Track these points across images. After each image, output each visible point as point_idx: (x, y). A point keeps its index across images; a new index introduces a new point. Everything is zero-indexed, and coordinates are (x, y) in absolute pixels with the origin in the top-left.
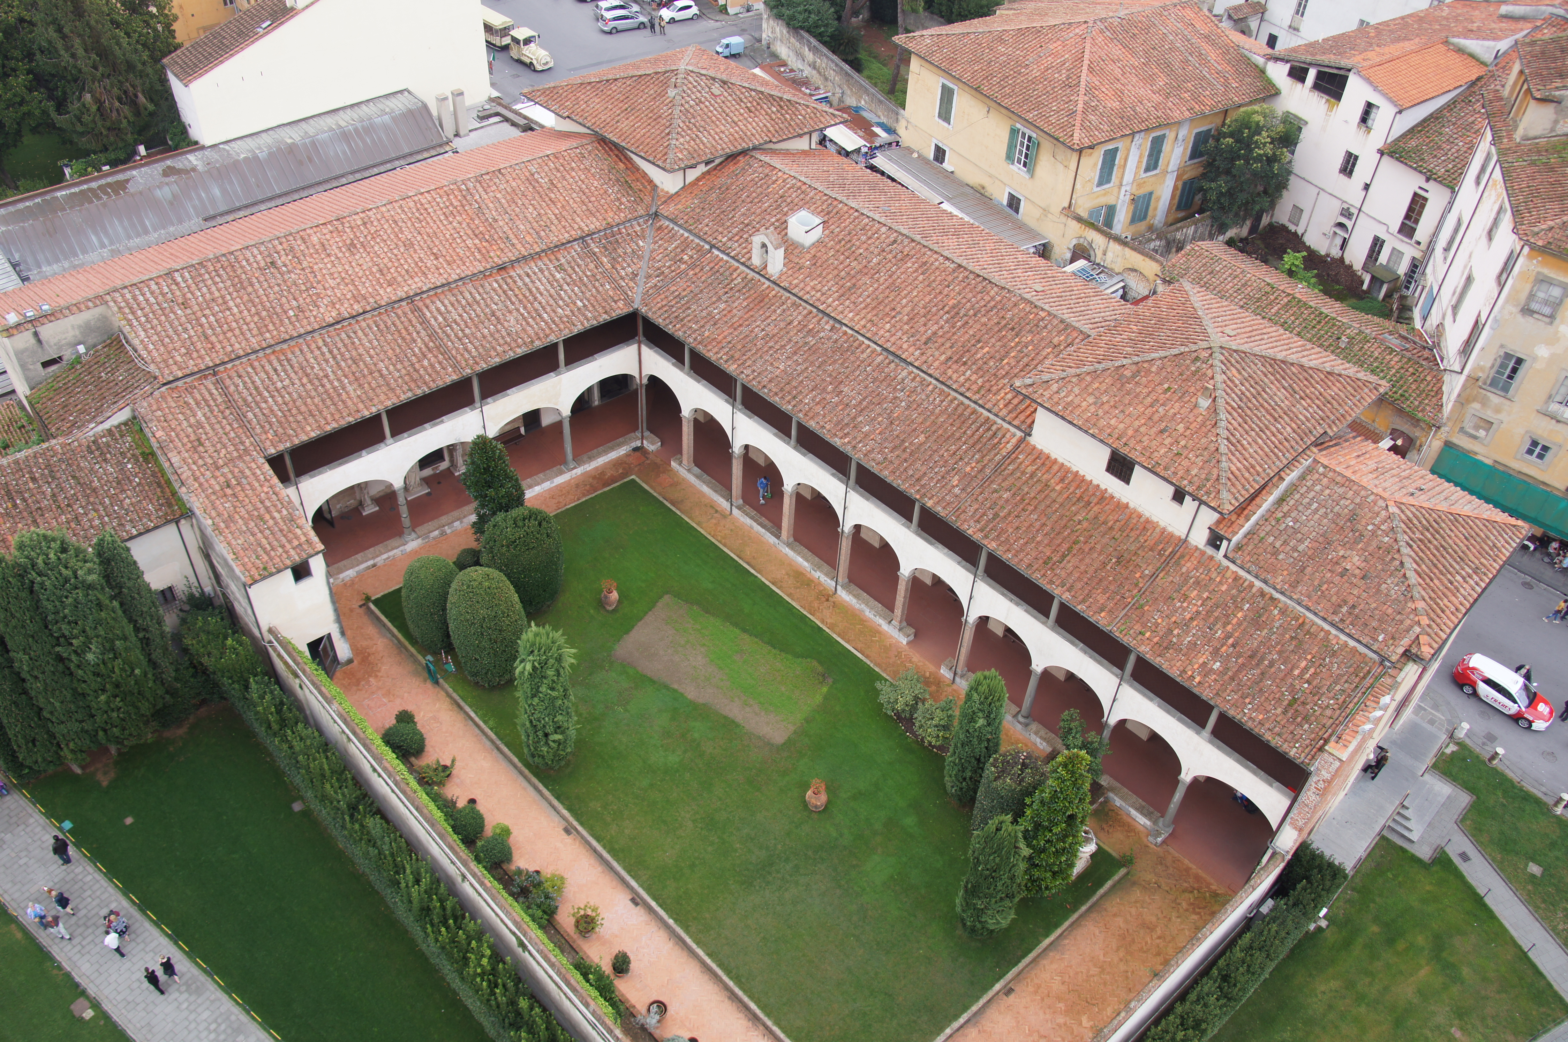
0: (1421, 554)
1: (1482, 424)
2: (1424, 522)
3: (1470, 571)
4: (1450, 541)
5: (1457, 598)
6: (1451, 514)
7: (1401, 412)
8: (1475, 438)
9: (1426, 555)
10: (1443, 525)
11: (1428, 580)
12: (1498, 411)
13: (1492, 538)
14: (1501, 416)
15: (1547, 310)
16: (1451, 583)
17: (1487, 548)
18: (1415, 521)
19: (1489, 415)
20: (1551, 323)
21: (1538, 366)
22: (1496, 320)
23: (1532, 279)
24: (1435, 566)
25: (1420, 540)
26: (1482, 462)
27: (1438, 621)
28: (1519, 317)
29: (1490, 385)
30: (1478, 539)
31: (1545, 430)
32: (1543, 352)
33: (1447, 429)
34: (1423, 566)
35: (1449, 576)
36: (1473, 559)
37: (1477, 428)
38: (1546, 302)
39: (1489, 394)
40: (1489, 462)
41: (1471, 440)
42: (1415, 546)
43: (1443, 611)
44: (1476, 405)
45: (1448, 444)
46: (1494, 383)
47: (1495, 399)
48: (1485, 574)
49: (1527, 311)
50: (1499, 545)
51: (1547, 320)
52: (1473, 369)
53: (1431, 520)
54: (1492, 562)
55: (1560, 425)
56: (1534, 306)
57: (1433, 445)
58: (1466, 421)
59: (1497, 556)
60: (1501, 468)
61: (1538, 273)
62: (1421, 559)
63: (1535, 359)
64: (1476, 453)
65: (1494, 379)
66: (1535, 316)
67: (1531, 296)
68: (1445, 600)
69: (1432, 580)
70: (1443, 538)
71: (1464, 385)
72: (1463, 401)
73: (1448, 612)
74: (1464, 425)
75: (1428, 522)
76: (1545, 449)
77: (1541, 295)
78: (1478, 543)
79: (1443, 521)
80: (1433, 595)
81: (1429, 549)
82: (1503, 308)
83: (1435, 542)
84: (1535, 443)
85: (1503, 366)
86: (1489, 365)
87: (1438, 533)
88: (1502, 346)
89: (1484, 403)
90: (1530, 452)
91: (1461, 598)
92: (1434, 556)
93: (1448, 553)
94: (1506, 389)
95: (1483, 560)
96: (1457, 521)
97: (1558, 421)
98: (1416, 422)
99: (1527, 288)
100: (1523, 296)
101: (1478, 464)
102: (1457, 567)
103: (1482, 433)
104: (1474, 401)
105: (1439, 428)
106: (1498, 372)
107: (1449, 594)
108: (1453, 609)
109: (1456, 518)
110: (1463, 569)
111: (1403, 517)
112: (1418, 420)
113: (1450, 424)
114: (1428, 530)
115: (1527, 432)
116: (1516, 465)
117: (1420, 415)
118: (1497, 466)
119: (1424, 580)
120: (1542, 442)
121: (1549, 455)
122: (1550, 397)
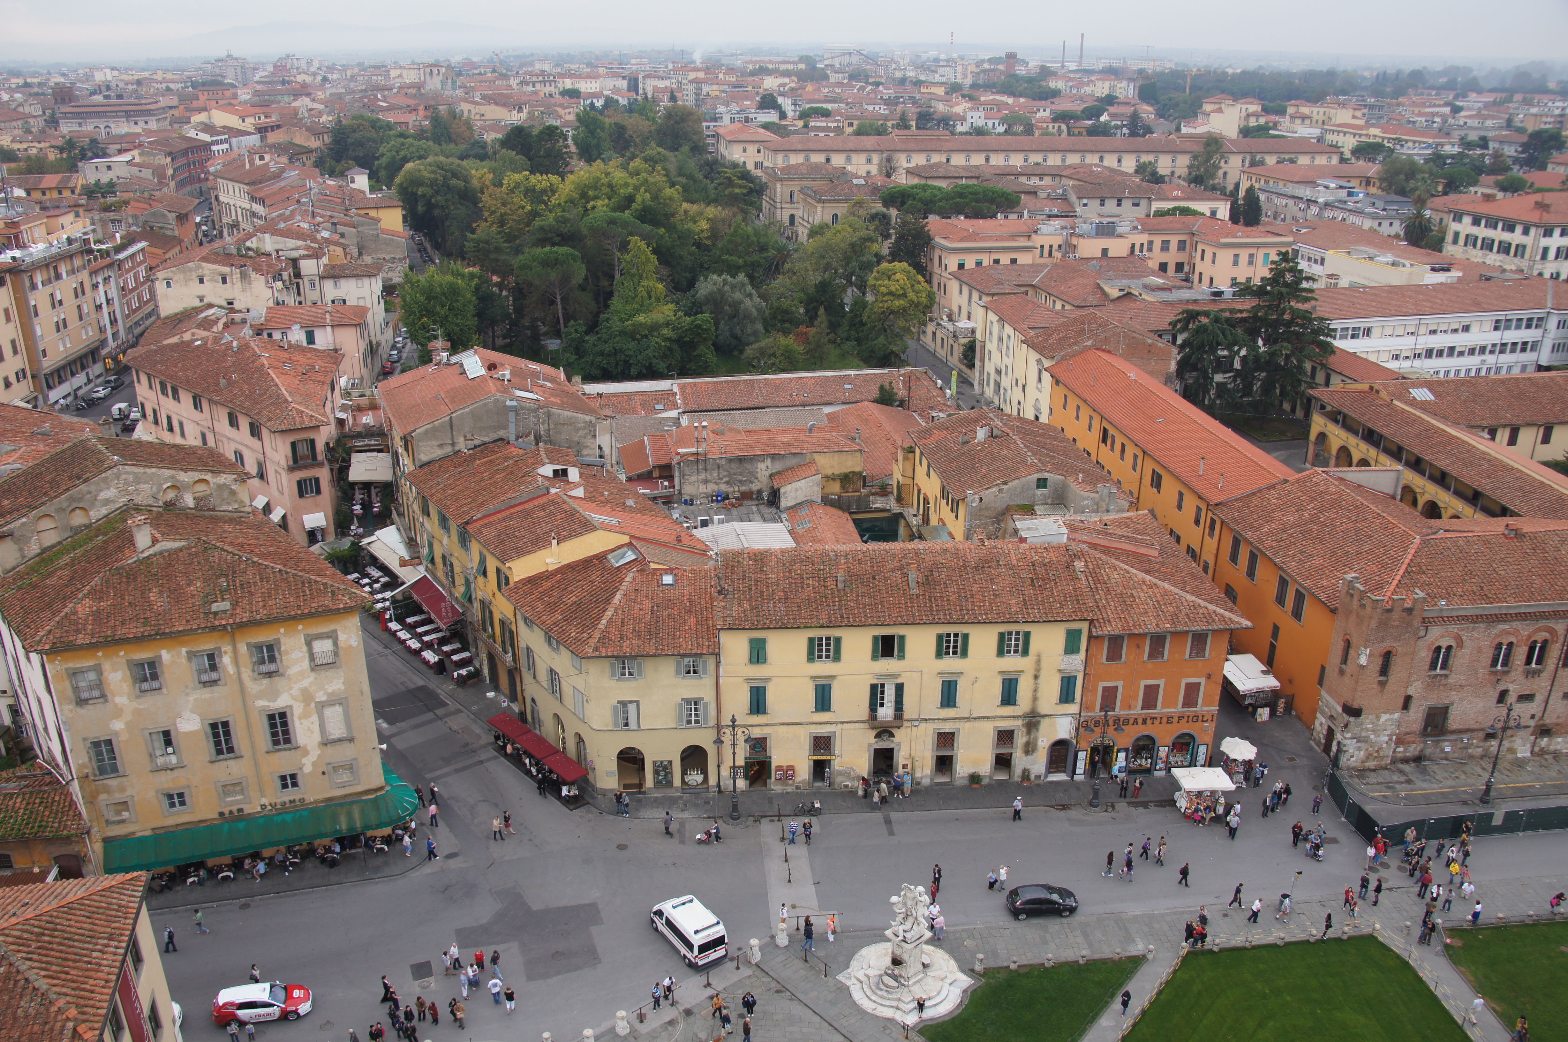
0: (45, 959)
1: (120, 808)
2: (36, 930)
3: (106, 941)
4: (73, 930)
5: (102, 971)
6: (62, 906)
7: (49, 841)
8: (123, 821)
9: (52, 956)
10: (58, 921)
11: (63, 976)
12: (123, 790)
13: (114, 901)
14: (129, 792)
15: (96, 693)
16: (90, 963)
17: (114, 913)
18: (26, 935)
19: (119, 797)
20: (106, 701)
21: (124, 737)
22: (64, 723)
23: (65, 676)
24: (66, 959)
25: (39, 948)
26: (143, 837)
27: (91, 1002)
28: (79, 710)
29: (101, 774)
30: (101, 911)
31: (169, 782)
32: (118, 725)
33: (96, 829)
34: (54, 968)
35: (86, 959)
36: (103, 929)
37: (119, 813)
38: (91, 688)
39: (105, 782)
40: (148, 833)
41: (121, 825)
42: (35, 956)
43: (92, 992)
44: (103, 797)
45: (106, 841)
46: (102, 771)
47: (113, 783)
48: (122, 935)
49: (81, 702)
50: (123, 903)
51: (101, 700)
52: (78, 770)
53: (43, 924)
54: (123, 920)
55: (176, 771)
56: (85, 695)
57: (95, 849)
58: (106, 813)
59: (126, 913)
60: (162, 831)
61: (66, 669)
62: (47, 963)
63: (117, 734)
64: (134, 833)
65: (99, 768)
66: (91, 702)
67: (76, 689)
68: (91, 981)
69: (67, 973)
70: (63, 931)
71: (81, 788)
72: (91, 801)
73: (98, 989)
74: (106, 817)
75: (40, 927)
76: (181, 795)
77: (82, 684)
78: (103, 914)
79: (57, 917)
80: (74, 985)
81: (52, 949)
82: (62, 710)
83: (57, 940)
84: (170, 797)
85: (99, 754)
86: (87, 760)
87: (56, 930)
88: (85, 739)
89: (107, 790)
90: (172, 805)
91: (107, 969)
92: (61, 951)
93: (74, 941)
94: (115, 769)
95: (114, 925)
96: (71, 909)
97: (172, 769)
98: (68, 840)
99: (67, 684)
100: (69, 692)
101: (142, 840)
102: (90, 946)
103: (125, 815)
104: (98, 794)
105: (88, 832)
106: (99, 761)
107: (92, 974)
108: (103, 983)
109: (69, 908)
110: (97, 944)
111: (10, 939)
112: (68, 838)
113: (95, 824)
114: (43, 934)
115: (157, 792)
116: (170, 821)
117: (65, 833)
118: (158, 832)
119: (58, 978)
120: (175, 792)
121: (187, 798)
122: (151, 755)
